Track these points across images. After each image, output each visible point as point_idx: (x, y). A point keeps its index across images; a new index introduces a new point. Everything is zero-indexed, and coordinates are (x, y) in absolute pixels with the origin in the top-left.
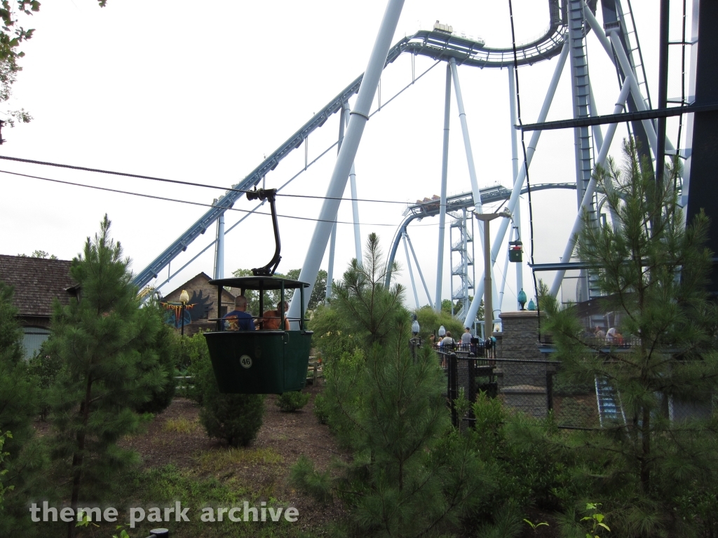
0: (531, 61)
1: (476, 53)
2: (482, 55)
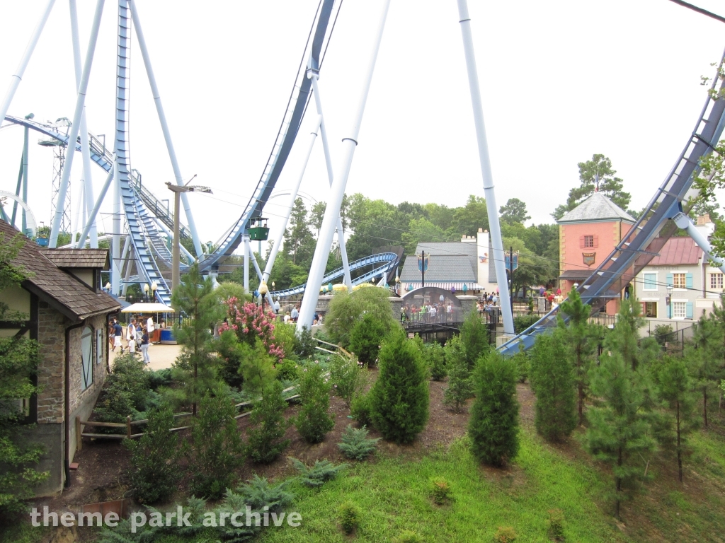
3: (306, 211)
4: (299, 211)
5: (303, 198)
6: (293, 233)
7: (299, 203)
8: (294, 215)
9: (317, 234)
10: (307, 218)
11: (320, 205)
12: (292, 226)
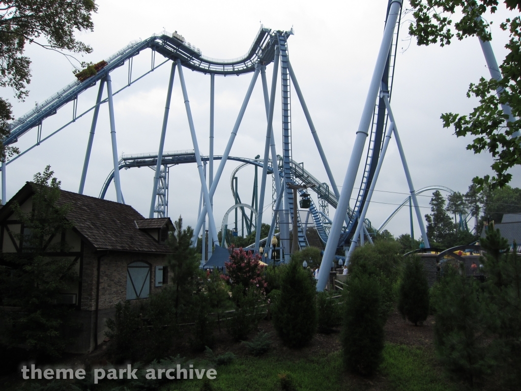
0: (225, 73)
1: (193, 60)
2: (196, 62)
3: (444, 201)
4: (437, 201)
5: (440, 191)
6: (434, 219)
7: (437, 195)
8: (433, 204)
9: (454, 218)
10: (445, 207)
11: (454, 195)
12: (433, 213)
